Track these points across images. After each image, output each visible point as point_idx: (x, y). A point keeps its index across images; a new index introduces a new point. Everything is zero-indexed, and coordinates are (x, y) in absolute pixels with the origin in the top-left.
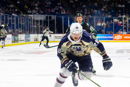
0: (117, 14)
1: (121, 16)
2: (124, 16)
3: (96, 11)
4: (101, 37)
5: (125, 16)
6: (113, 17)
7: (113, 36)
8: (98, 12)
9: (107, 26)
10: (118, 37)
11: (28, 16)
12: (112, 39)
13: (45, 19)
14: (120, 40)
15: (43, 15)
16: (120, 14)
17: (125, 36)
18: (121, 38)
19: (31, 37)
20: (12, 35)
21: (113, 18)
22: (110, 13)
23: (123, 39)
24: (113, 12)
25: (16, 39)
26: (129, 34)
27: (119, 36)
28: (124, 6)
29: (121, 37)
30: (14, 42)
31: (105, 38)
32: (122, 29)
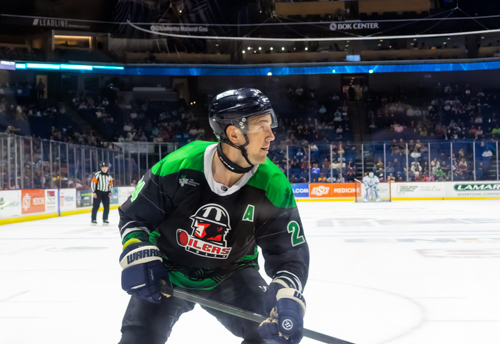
7: (307, 187)
10: (320, 189)
11: (113, 145)
12: (306, 195)
13: (152, 151)
14: (323, 196)
15: (147, 143)
17: (337, 187)
18: (327, 192)
19: (119, 193)
20: (78, 189)
23: (331, 194)
25: (86, 198)
27: (323, 187)
29: (328, 189)
30: (82, 205)
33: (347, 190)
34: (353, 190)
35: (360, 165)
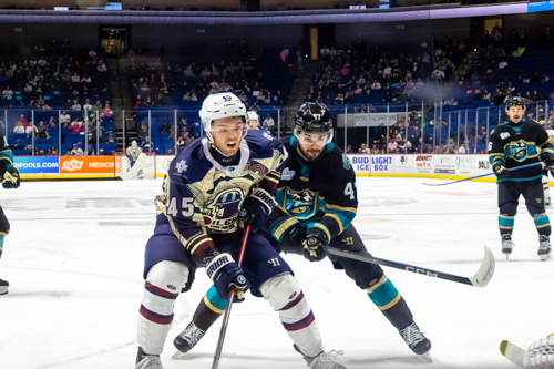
0: (69, 101)
1: (79, 106)
2: (87, 107)
3: (11, 92)
4: (26, 163)
5: (90, 107)
6: (58, 109)
7: (57, 161)
8: (14, 96)
9: (41, 135)
10: (72, 164)
12: (55, 170)
16: (76, 101)
17: (93, 161)
18: (80, 167)
22: (47, 98)
23: (85, 170)
24: (56, 95)
26: (101, 157)
27: (75, 161)
28: (89, 80)
29: (81, 163)
31: (35, 167)
32: (84, 142)
33: (104, 165)
34: (112, 165)
35: (121, 136)
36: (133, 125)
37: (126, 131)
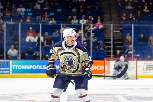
0: (70, 17)
4: (34, 66)
6: (61, 23)
8: (26, 13)
16: (75, 17)
21: (60, 26)
22: (53, 14)
24: (59, 12)
31: (41, 68)
33: (96, 68)
35: (110, 45)
36: (119, 36)
37: (114, 41)
